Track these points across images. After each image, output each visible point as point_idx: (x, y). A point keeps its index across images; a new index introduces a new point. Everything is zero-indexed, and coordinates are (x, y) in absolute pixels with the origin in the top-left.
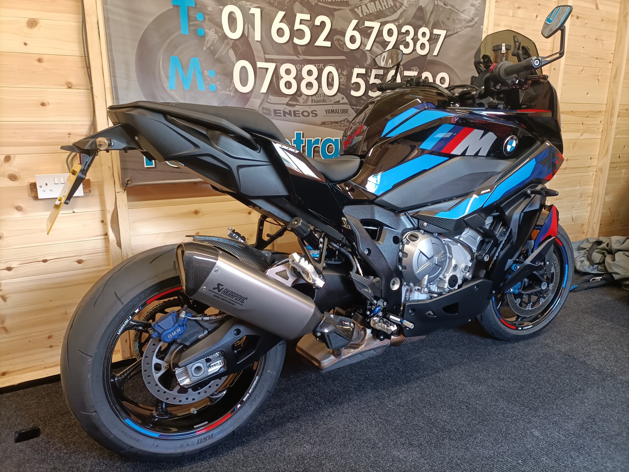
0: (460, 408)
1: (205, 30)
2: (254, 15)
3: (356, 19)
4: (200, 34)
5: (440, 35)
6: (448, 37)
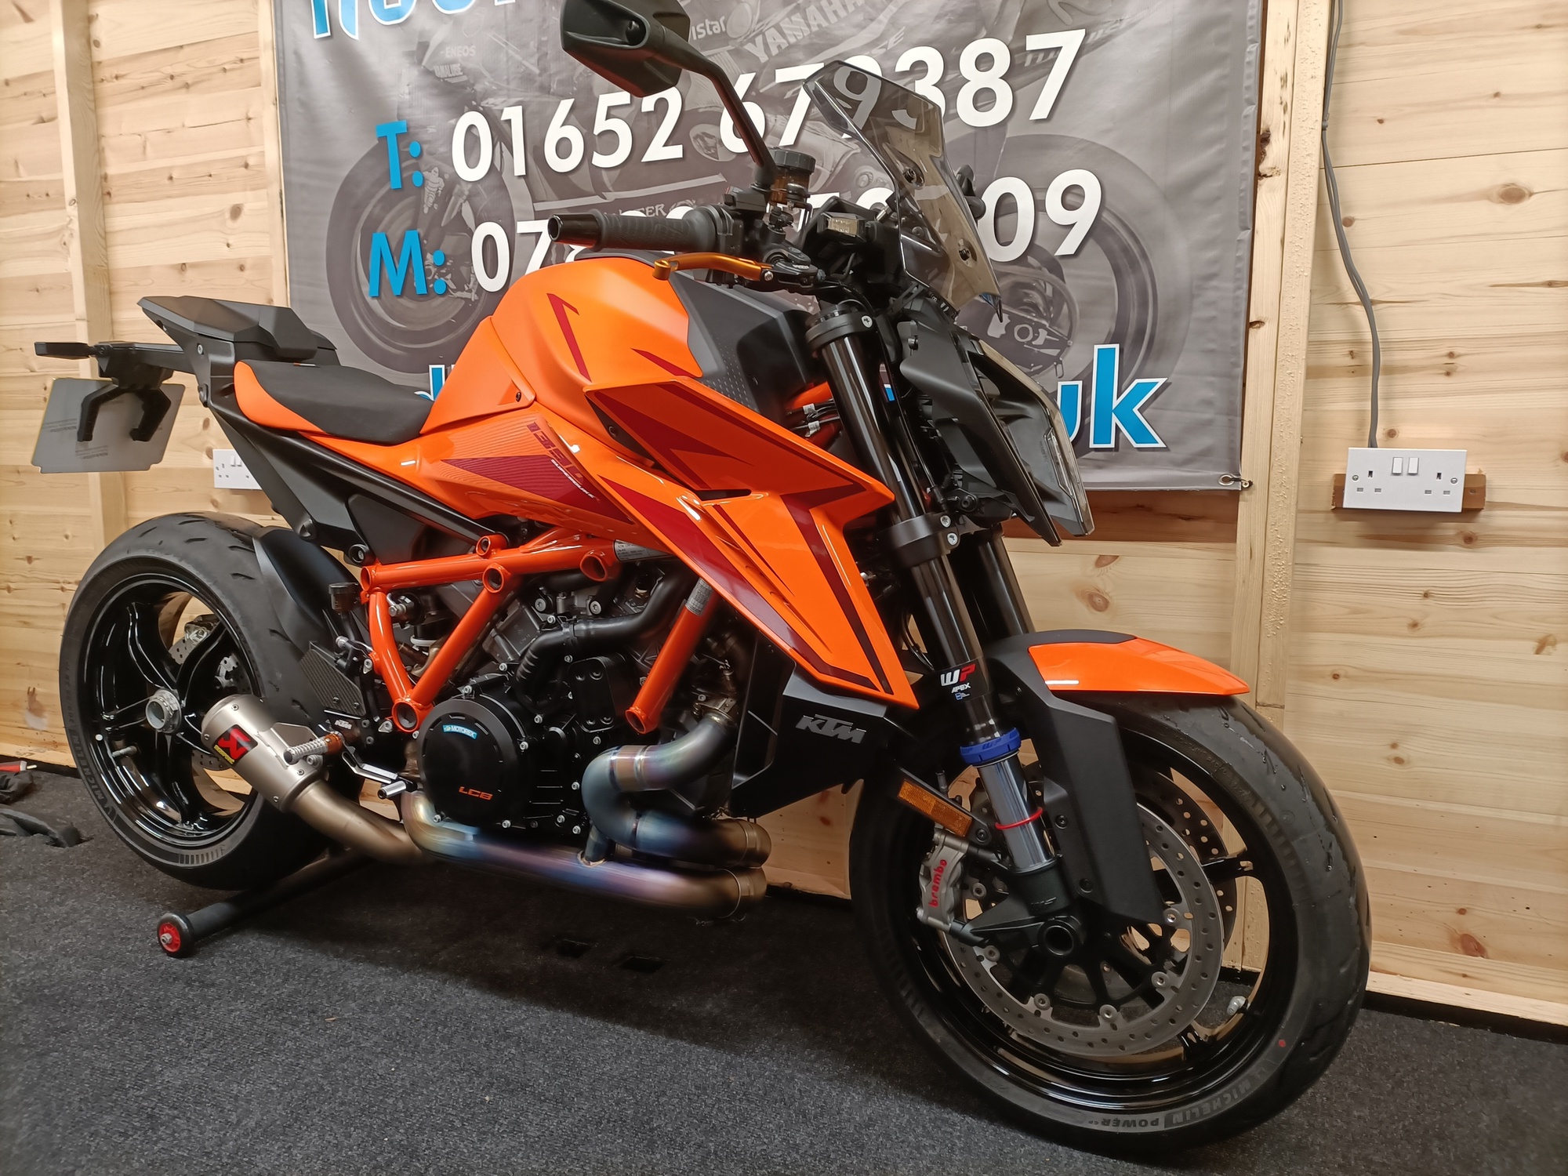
1: (424, 173)
2: (509, 121)
3: (750, 72)
4: (418, 183)
5: (1059, 49)
6: (1093, 49)
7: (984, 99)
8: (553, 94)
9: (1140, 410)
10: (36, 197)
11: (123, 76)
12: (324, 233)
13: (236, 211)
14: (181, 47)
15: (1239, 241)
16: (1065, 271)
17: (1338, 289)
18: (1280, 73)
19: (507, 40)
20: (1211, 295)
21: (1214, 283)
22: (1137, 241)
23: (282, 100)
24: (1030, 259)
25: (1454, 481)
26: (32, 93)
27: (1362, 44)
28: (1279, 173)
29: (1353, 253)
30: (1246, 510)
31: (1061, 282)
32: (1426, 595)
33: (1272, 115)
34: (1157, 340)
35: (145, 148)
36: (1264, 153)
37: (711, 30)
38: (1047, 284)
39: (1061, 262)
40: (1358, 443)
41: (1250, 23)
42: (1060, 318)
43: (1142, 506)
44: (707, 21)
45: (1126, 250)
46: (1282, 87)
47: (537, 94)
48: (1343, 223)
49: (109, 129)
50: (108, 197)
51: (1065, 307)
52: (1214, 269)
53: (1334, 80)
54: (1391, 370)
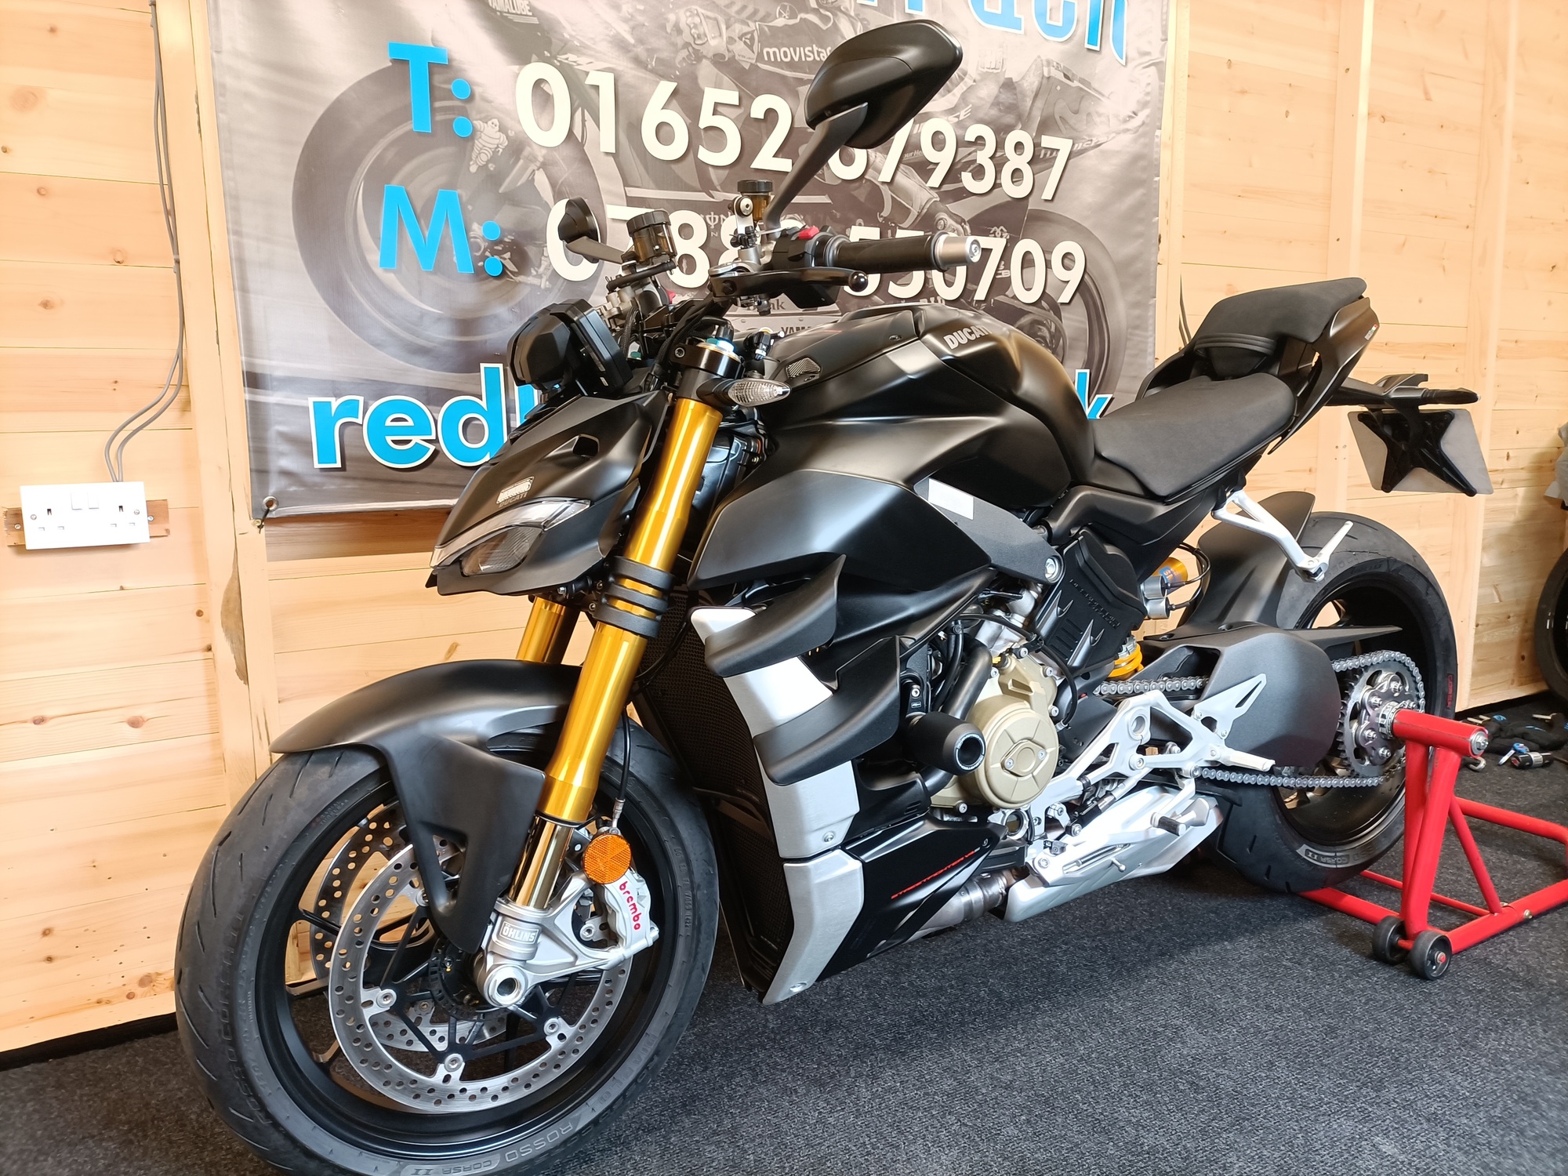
0: (1176, 1087)
1: (475, 122)
2: (597, 88)
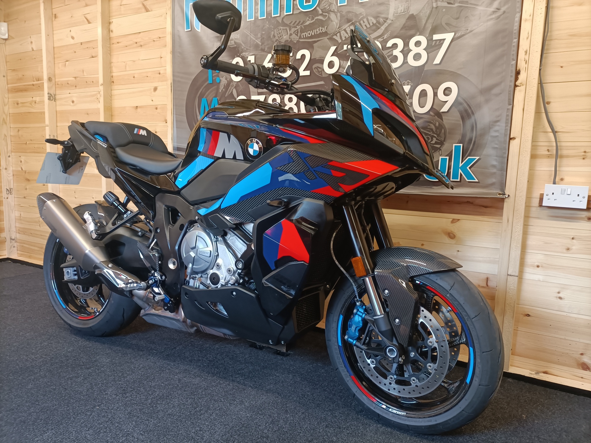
3: (335, 46)
4: (218, 81)
5: (445, 39)
6: (457, 40)
7: (417, 57)
8: (266, 52)
9: (470, 168)
10: (89, 82)
11: (120, 42)
12: (185, 98)
13: (155, 89)
14: (140, 33)
15: (508, 109)
16: (443, 117)
17: (544, 127)
18: (525, 50)
19: (251, 32)
20: (496, 128)
21: (498, 124)
22: (470, 108)
23: (173, 52)
24: (431, 113)
25: (584, 198)
26: (90, 48)
27: (555, 39)
28: (523, 85)
29: (549, 114)
30: (507, 206)
31: (442, 121)
32: (573, 239)
33: (521, 65)
34: (476, 143)
35: (126, 67)
36: (518, 78)
37: (322, 31)
38: (437, 122)
39: (442, 114)
40: (549, 183)
41: (515, 32)
42: (441, 134)
43: (469, 202)
44: (320, 28)
45: (466, 111)
46: (525, 54)
47: (260, 52)
48: (546, 103)
49: (114, 59)
50: (113, 83)
51: (443, 130)
52: (497, 119)
53: (545, 52)
54: (562, 157)
